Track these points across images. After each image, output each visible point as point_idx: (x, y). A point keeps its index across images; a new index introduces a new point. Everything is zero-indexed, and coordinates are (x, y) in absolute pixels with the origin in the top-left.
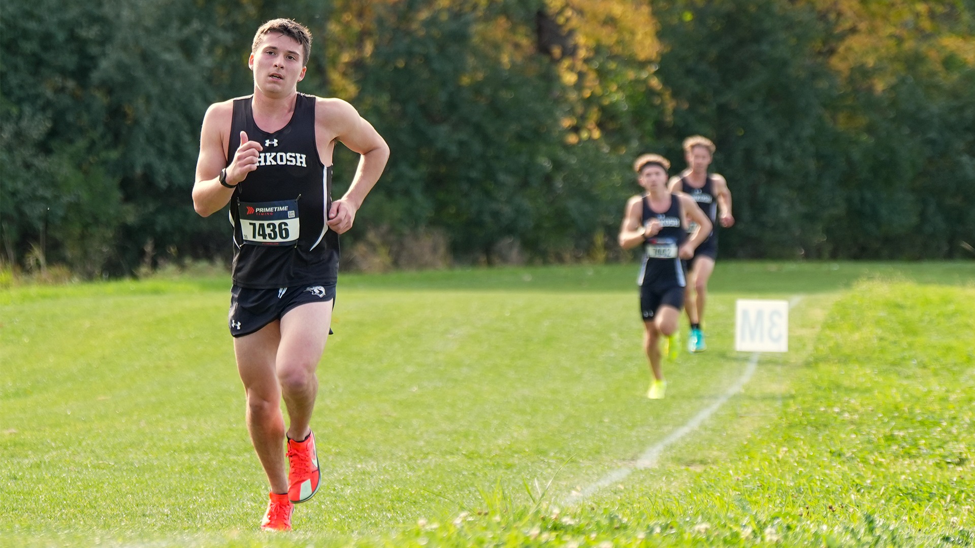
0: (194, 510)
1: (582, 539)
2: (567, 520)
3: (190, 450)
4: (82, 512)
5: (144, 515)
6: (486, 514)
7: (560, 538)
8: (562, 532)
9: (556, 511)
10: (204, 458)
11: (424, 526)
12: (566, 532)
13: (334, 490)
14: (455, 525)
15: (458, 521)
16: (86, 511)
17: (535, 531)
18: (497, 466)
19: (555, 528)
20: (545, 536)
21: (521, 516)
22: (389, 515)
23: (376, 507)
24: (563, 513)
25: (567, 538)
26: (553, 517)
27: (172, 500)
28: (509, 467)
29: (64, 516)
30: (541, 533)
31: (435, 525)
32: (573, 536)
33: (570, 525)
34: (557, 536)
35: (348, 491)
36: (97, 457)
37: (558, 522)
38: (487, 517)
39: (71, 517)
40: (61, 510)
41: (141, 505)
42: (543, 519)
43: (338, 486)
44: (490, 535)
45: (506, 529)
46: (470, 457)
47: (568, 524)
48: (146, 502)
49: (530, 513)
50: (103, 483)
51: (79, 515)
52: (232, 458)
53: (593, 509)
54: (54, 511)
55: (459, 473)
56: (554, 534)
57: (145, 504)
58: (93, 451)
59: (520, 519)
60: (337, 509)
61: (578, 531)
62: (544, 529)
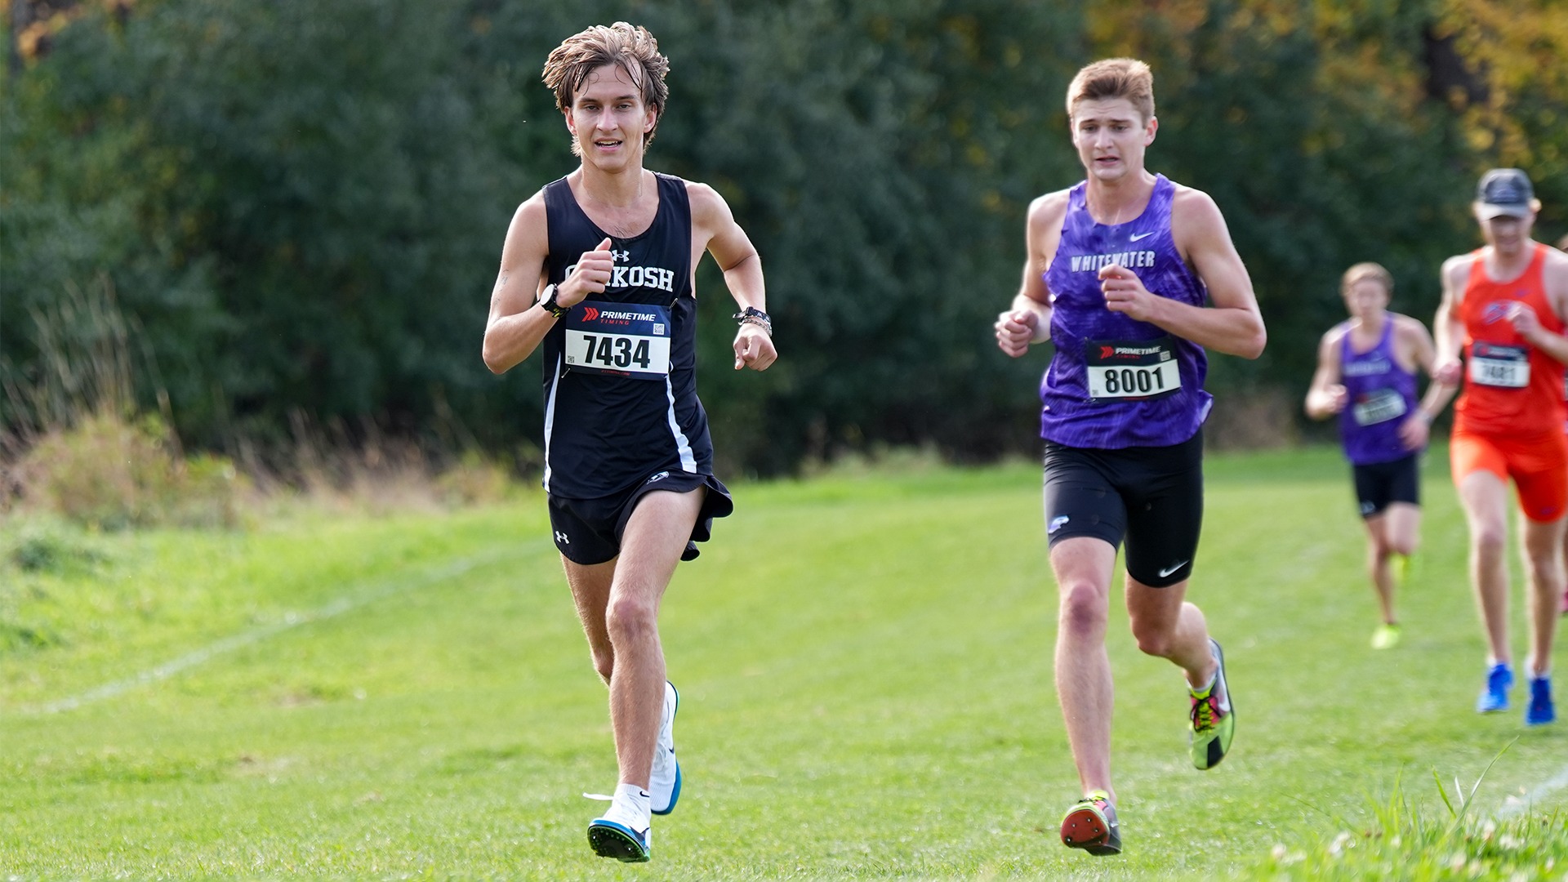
0: (908, 844)
1: (1532, 870)
2: (1507, 842)
3: (897, 749)
4: (730, 853)
5: (829, 855)
6: (1379, 836)
7: (1498, 870)
8: (1500, 860)
9: (1490, 827)
10: (919, 763)
11: (1281, 858)
12: (1506, 859)
13: (1130, 806)
14: (1331, 855)
15: (1335, 848)
16: (736, 851)
17: (1459, 859)
18: (1387, 761)
19: (1489, 853)
20: (1474, 867)
21: (1432, 838)
22: (1218, 844)
23: (1198, 832)
24: (1500, 830)
25: (1509, 868)
26: (1485, 836)
27: (872, 831)
28: (1407, 762)
29: (701, 861)
30: (1468, 862)
31: (1301, 856)
32: (1517, 865)
33: (1511, 850)
34: (1492, 867)
35: (1152, 808)
36: (750, 766)
37: (1493, 845)
38: (1381, 840)
39: (714, 861)
40: (696, 851)
41: (824, 839)
42: (1470, 841)
43: (1137, 801)
44: (1387, 868)
45: (1413, 858)
46: (1343, 746)
47: (1508, 847)
48: (831, 834)
49: (1448, 832)
50: (760, 806)
51: (725, 859)
52: (965, 760)
53: (1545, 823)
54: (685, 854)
55: (1327, 774)
56: (1488, 864)
57: (829, 838)
58: (742, 757)
59: (1433, 841)
60: (1136, 837)
61: (1524, 858)
62: (1471, 856)
